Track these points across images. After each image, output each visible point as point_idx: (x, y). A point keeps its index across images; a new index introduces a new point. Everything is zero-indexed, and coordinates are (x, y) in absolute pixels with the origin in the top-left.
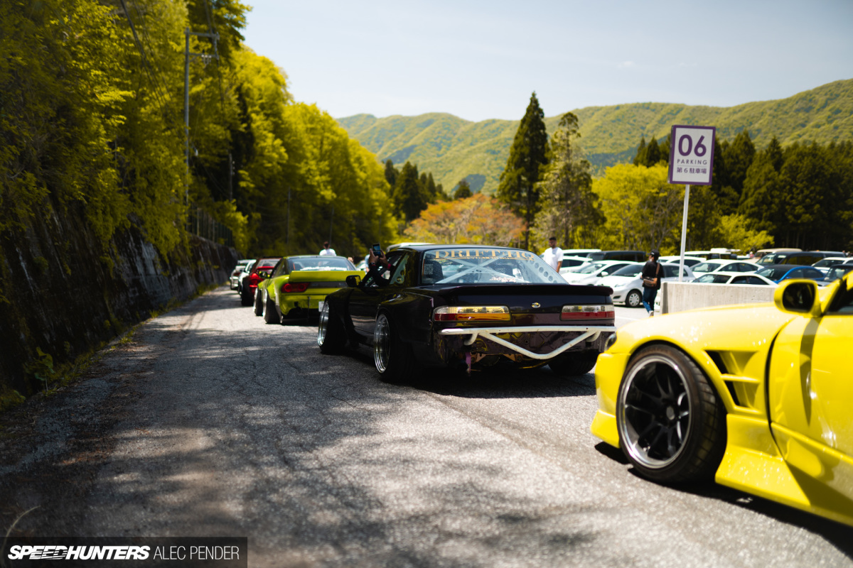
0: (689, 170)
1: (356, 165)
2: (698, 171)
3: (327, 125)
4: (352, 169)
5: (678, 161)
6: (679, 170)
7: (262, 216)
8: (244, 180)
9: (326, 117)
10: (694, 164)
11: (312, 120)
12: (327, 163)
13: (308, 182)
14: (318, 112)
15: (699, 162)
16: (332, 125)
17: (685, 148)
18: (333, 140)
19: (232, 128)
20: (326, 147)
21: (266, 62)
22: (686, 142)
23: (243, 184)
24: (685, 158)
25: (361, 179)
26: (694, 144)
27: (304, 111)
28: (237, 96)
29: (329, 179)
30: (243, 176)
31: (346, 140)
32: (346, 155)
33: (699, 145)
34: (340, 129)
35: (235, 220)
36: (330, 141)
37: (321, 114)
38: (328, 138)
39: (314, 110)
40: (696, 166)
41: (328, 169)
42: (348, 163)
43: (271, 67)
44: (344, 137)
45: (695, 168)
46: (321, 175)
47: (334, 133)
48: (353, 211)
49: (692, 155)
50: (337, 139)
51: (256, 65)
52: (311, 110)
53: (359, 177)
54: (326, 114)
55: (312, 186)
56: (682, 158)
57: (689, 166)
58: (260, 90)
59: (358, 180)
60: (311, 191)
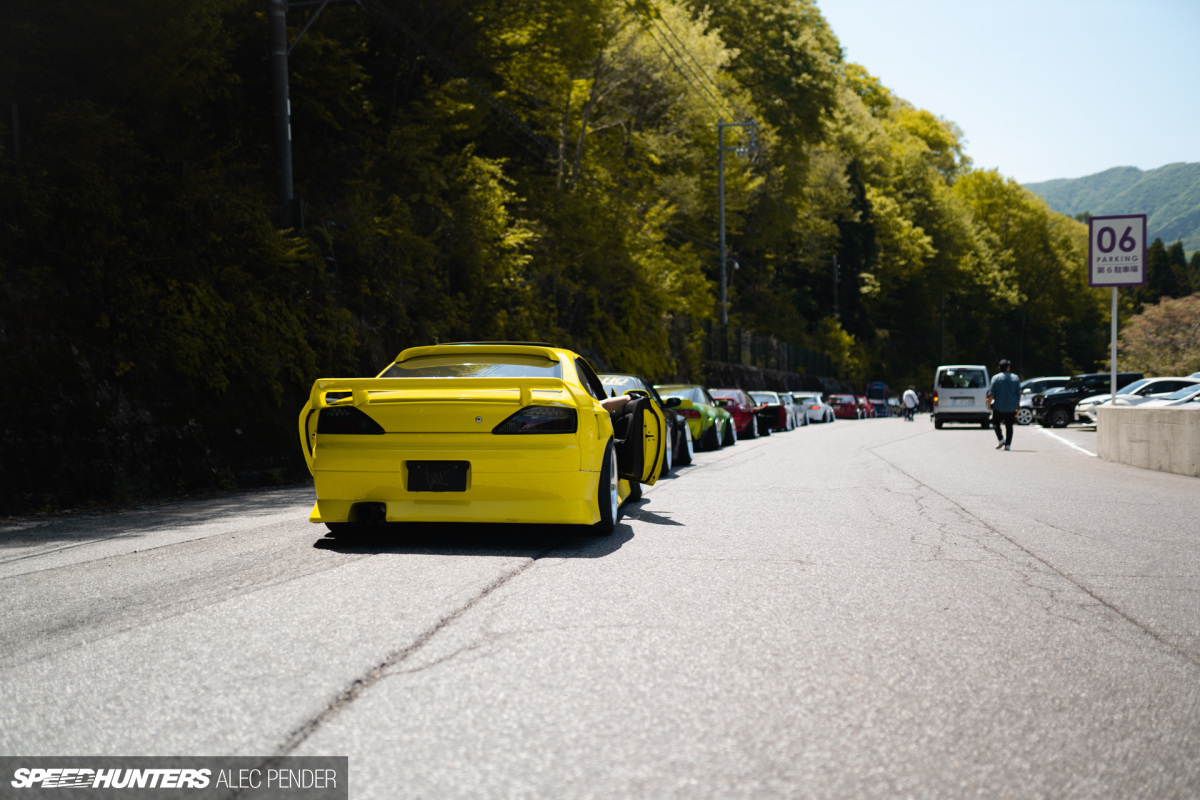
0: (1113, 269)
1: (1060, 252)
2: (1126, 269)
3: (1012, 197)
4: (1054, 258)
5: (1099, 259)
6: (1101, 270)
7: (890, 333)
8: (865, 284)
9: (1012, 187)
10: (1120, 262)
11: (990, 193)
12: (1011, 251)
13: (977, 281)
14: (1000, 182)
15: (1127, 259)
16: (1022, 197)
17: (1106, 243)
18: (1021, 218)
19: (840, 221)
20: (1014, 229)
21: (926, 118)
22: (1107, 236)
23: (865, 290)
24: (1108, 255)
25: (1068, 272)
26: (1119, 237)
27: (978, 181)
28: (848, 178)
29: (1016, 274)
30: (867, 280)
31: (1043, 217)
32: (1044, 238)
33: (1125, 237)
34: (1033, 202)
35: (838, 341)
36: (1018, 220)
37: (1005, 182)
38: (1015, 216)
39: (993, 179)
40: (1122, 264)
41: (1013, 260)
42: (1047, 250)
43: (933, 124)
44: (1039, 212)
45: (1122, 266)
46: (1001, 271)
47: (1025, 208)
48: (1062, 319)
49: (1117, 250)
50: (1027, 216)
51: (911, 124)
52: (988, 179)
53: (1064, 268)
54: (1013, 183)
55: (983, 287)
56: (1103, 255)
57: (1113, 265)
58: (899, 162)
59: (1063, 273)
60: (982, 294)
